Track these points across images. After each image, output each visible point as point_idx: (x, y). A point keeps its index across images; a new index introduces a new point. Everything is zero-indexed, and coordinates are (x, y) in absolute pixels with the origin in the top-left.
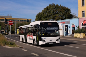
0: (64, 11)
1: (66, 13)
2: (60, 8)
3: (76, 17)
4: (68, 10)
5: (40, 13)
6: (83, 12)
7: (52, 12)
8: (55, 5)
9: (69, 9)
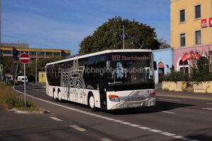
0: (140, 32)
1: (145, 37)
2: (132, 27)
3: (166, 47)
4: (149, 32)
5: (89, 37)
6: (183, 36)
7: (115, 35)
8: (123, 20)
9: (153, 29)
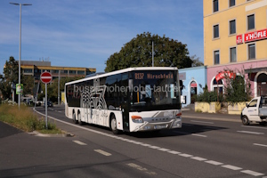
0: (171, 49)
1: (176, 55)
2: (162, 43)
3: (199, 65)
5: (116, 54)
6: (217, 53)
7: (143, 52)
8: (152, 35)
9: (184, 46)
